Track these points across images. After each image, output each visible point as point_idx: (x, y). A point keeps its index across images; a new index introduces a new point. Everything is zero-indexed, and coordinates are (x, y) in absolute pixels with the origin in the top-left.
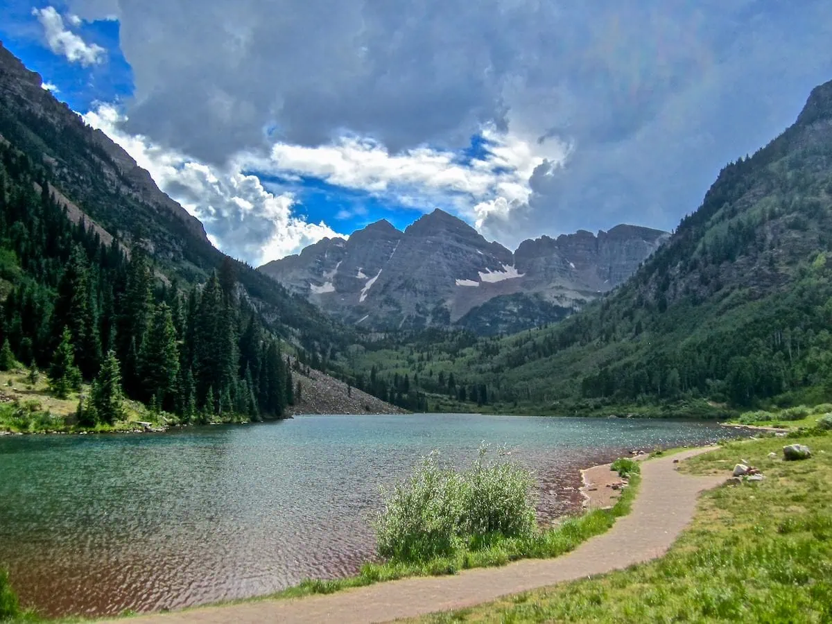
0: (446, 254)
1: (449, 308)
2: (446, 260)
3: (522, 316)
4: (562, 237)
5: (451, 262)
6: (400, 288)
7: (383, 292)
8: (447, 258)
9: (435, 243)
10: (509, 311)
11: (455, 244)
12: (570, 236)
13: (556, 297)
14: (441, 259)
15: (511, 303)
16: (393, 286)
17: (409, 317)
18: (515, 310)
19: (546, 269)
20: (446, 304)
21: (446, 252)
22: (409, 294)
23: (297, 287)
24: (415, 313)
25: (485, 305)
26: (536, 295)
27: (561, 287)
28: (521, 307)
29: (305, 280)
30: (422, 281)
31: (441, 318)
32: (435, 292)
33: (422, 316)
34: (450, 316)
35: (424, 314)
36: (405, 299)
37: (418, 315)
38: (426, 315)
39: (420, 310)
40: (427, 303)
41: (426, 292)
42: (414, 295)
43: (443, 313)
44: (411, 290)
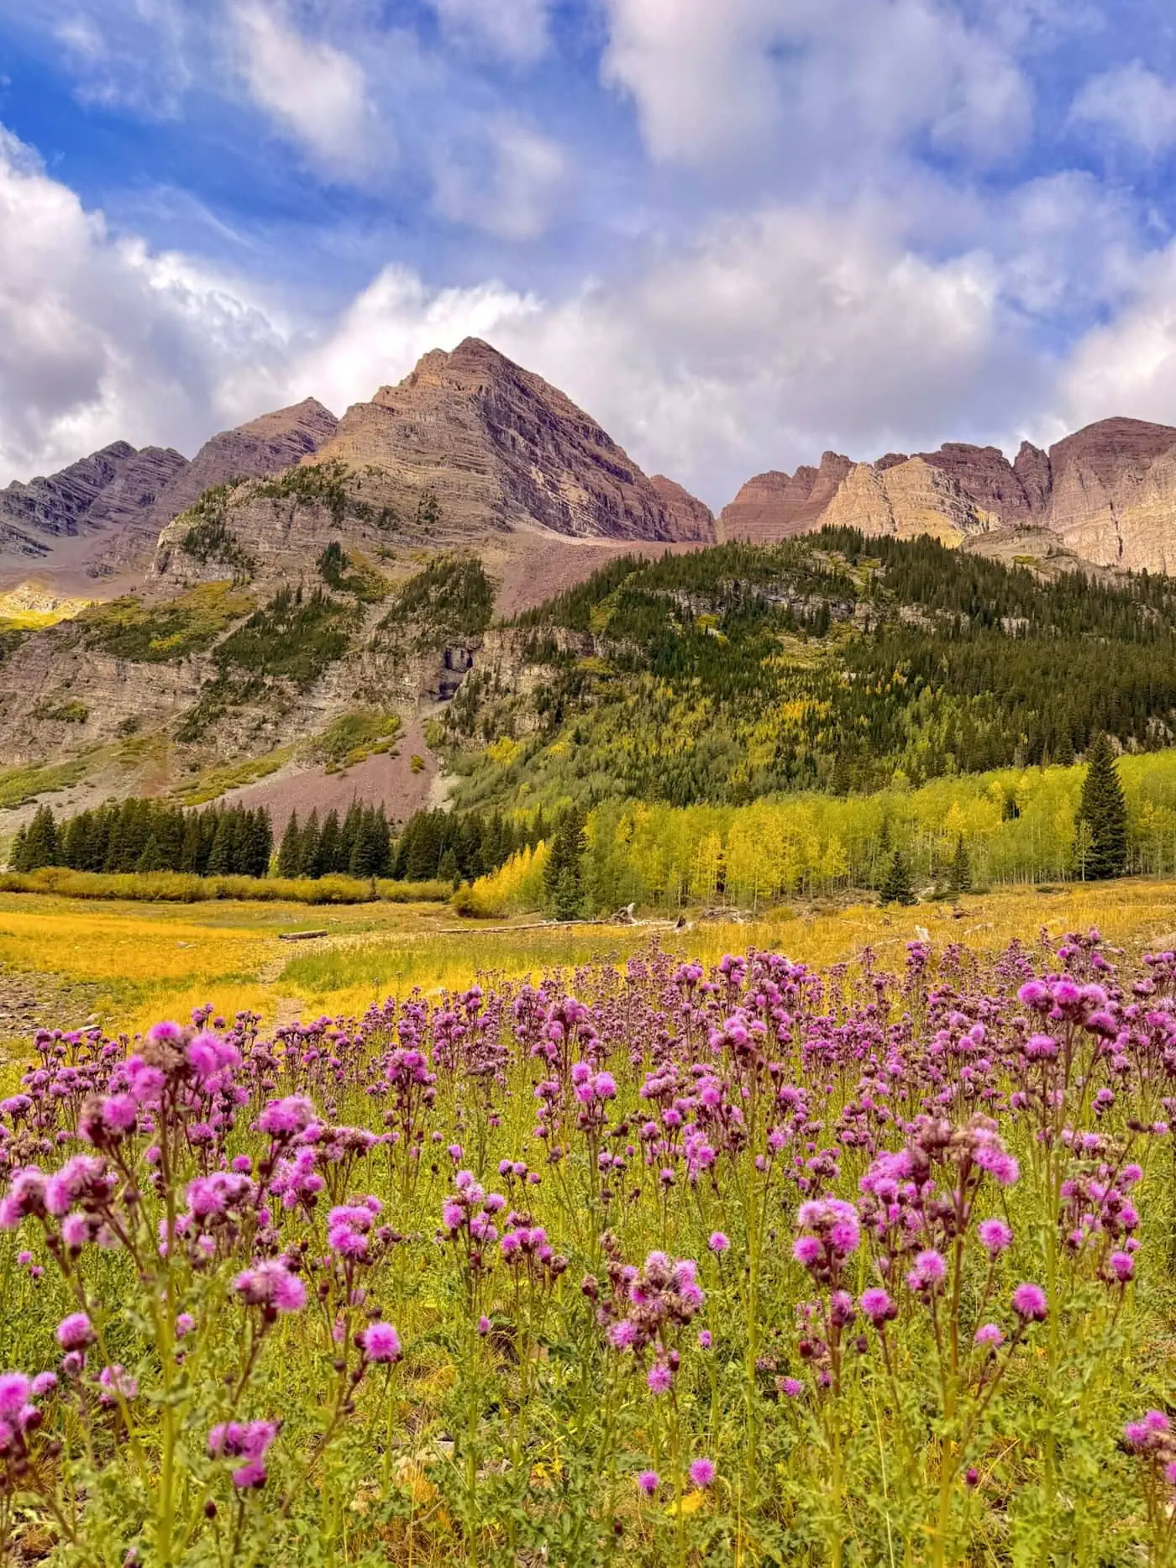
0: (492, 427)
1: (486, 570)
6: (269, 492)
8: (500, 444)
17: (280, 604)
21: (496, 423)
22: (303, 517)
24: (312, 587)
31: (443, 602)
32: (432, 519)
33: (349, 600)
34: (493, 600)
35: (360, 590)
36: (281, 535)
37: (326, 591)
38: (367, 595)
39: (345, 576)
40: (386, 555)
41: (387, 512)
42: (328, 521)
43: (456, 583)
44: (317, 501)
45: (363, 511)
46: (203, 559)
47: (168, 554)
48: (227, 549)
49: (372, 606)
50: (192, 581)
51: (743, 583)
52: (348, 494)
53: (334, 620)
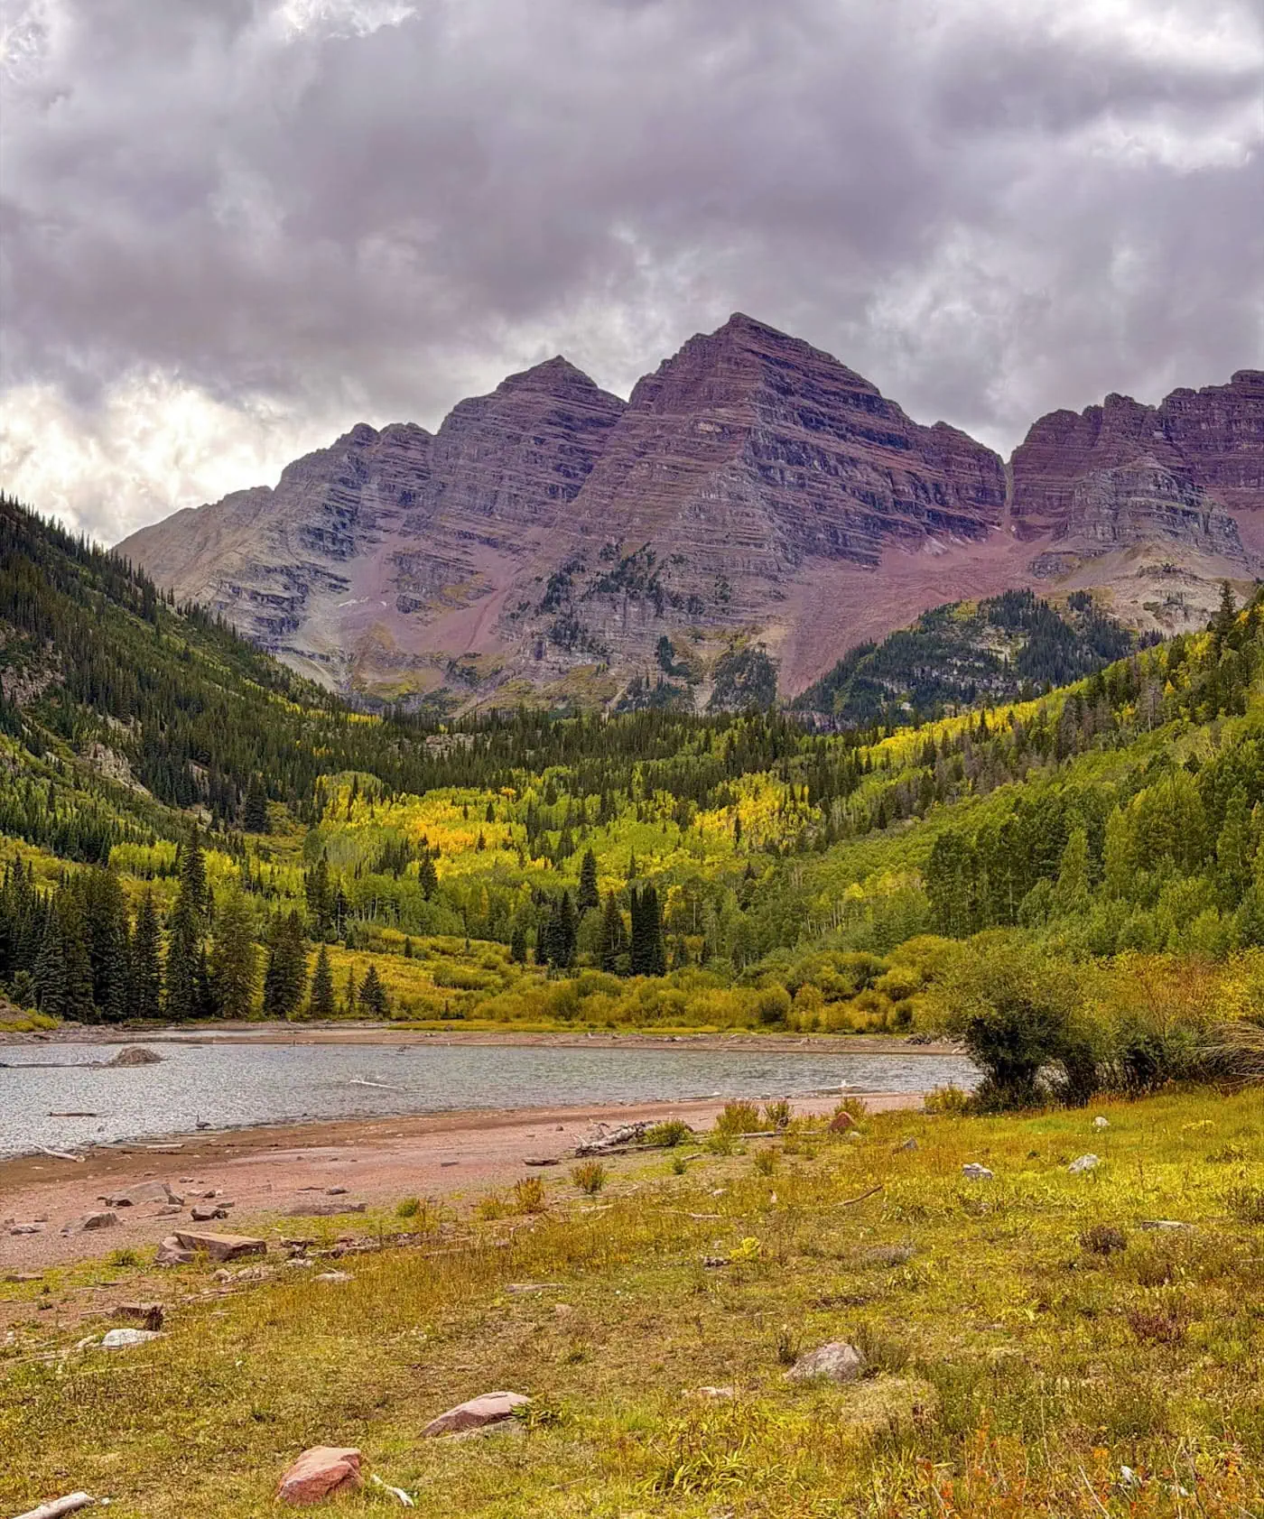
0: (762, 468)
1: (769, 652)
2: (767, 489)
3: (1025, 671)
4: (1179, 398)
5: (787, 496)
6: (603, 587)
7: (547, 604)
8: (770, 481)
9: (727, 432)
10: (981, 656)
11: (800, 432)
12: (1209, 394)
13: (1147, 607)
14: (748, 487)
15: (989, 630)
16: (580, 583)
17: (635, 689)
18: (1005, 654)
19: (1116, 509)
20: (763, 638)
21: (765, 461)
22: (633, 609)
23: (254, 595)
24: (654, 674)
25: (899, 640)
26: (1080, 601)
27: (1169, 571)
28: (1022, 643)
29: (286, 571)
30: (679, 560)
31: (745, 687)
32: (726, 598)
33: (681, 683)
34: (775, 680)
35: (687, 675)
36: (621, 624)
37: (666, 679)
38: (692, 678)
39: (674, 663)
40: (698, 637)
41: (693, 599)
42: (653, 611)
43: (751, 670)
44: (642, 594)
45: (676, 601)
46: (568, 649)
47: (540, 644)
48: (584, 639)
49: (697, 687)
50: (565, 667)
51: (927, 669)
52: (663, 586)
53: (675, 700)
